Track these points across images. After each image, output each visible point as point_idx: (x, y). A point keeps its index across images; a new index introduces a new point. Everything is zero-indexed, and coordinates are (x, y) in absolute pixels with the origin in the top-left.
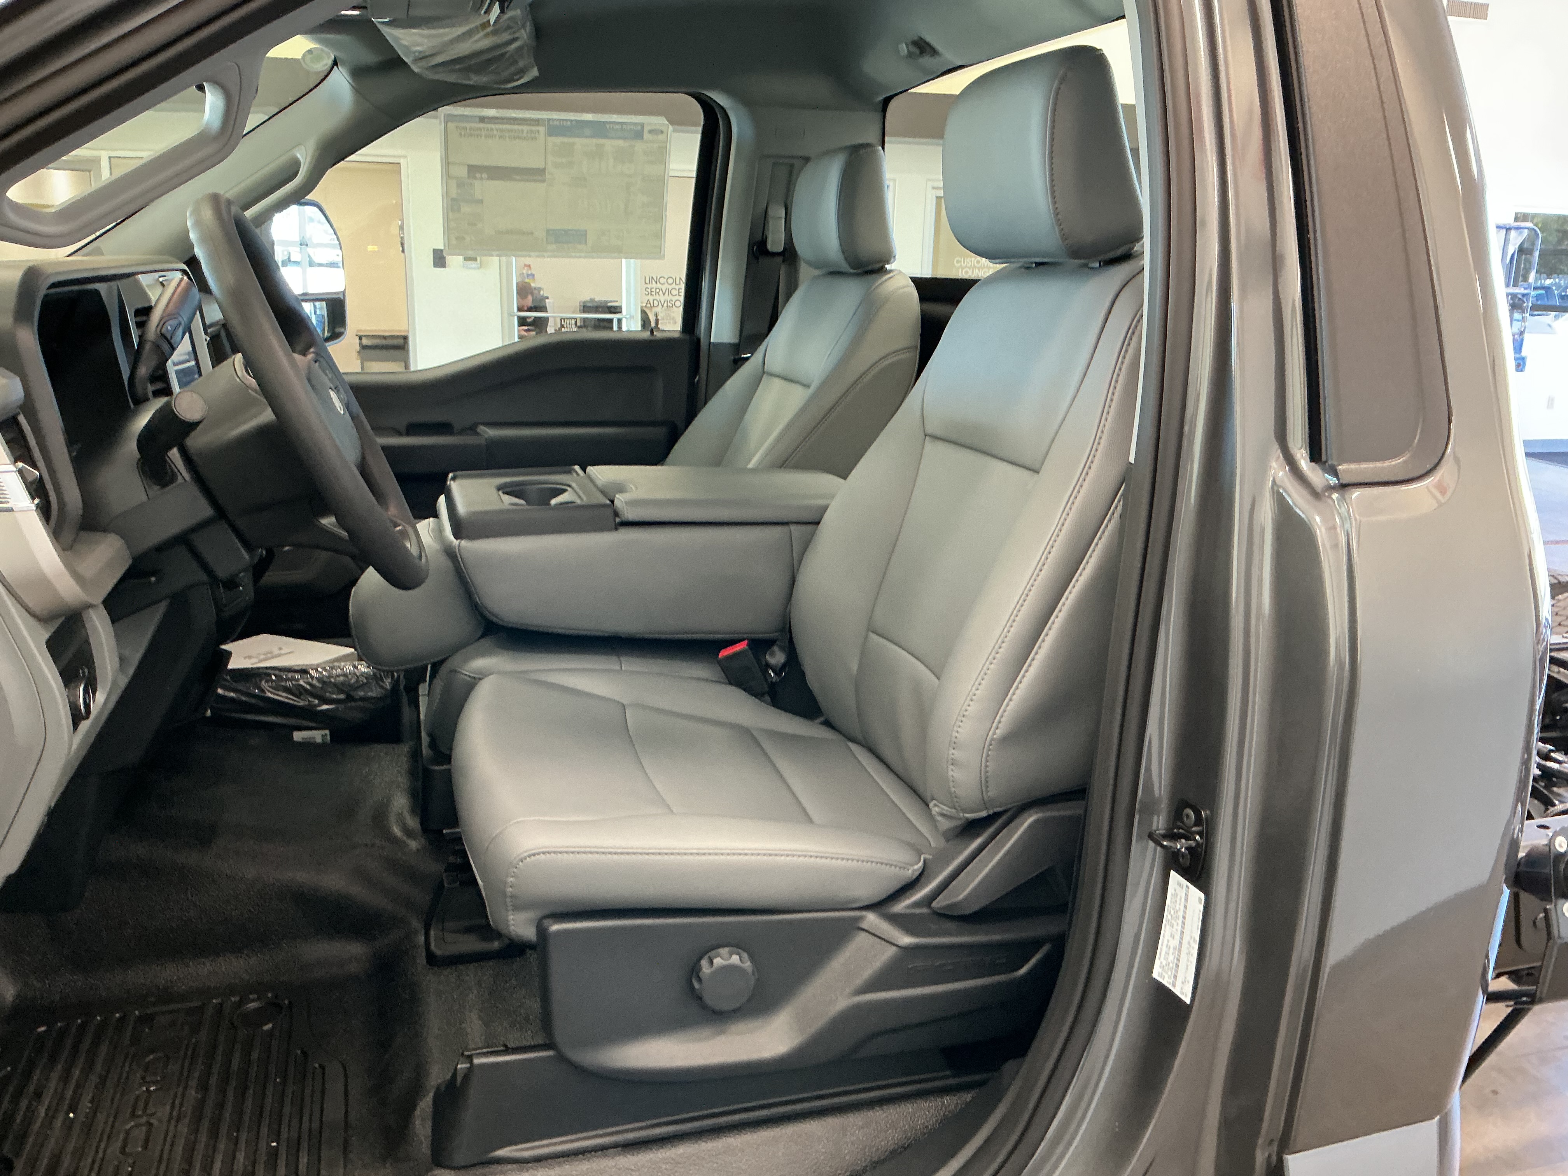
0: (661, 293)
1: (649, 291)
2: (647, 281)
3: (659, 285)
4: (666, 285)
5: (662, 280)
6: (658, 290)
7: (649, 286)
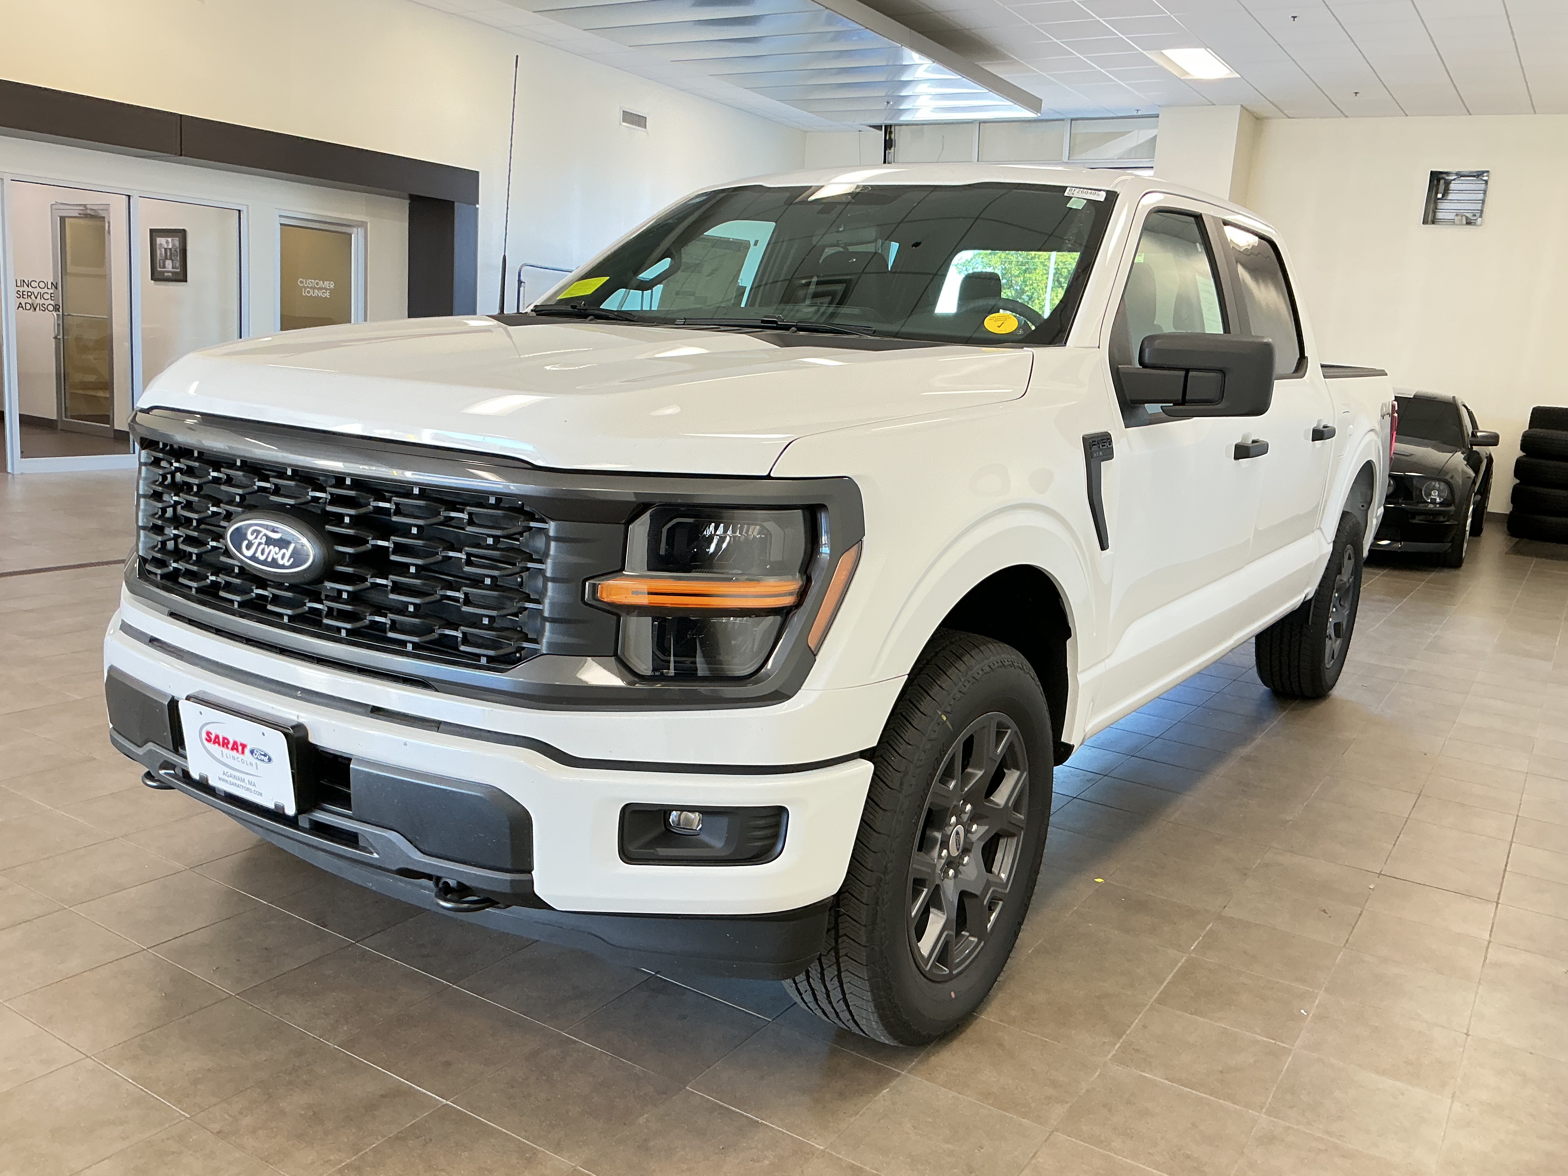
0: (33, 296)
1: (21, 294)
2: (19, 284)
3: (30, 289)
4: (38, 289)
5: (34, 284)
6: (29, 294)
7: (21, 289)
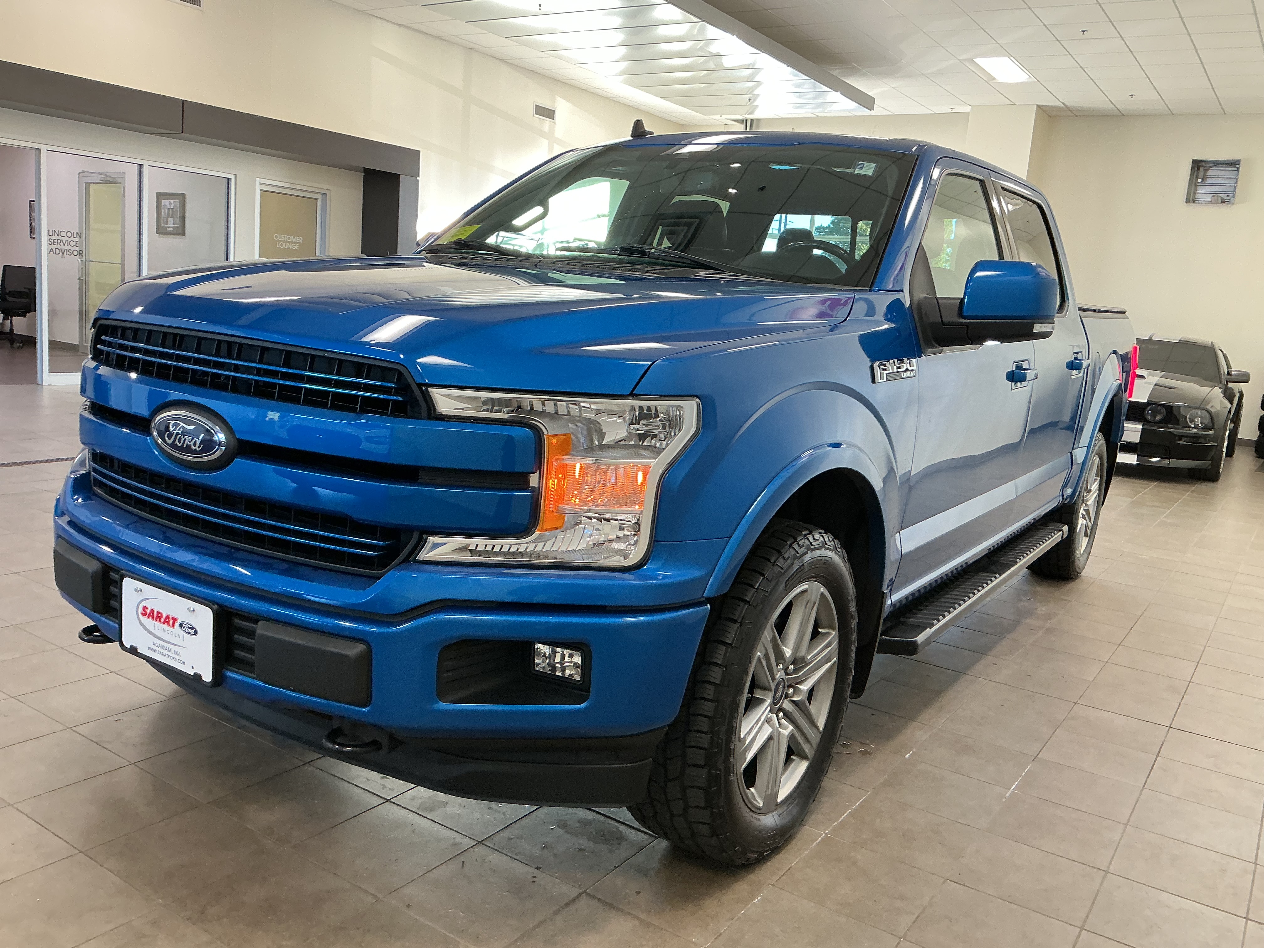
0: (61, 244)
1: (52, 241)
2: (51, 234)
3: (60, 238)
4: (66, 238)
5: (63, 234)
6: (59, 241)
7: (53, 238)
